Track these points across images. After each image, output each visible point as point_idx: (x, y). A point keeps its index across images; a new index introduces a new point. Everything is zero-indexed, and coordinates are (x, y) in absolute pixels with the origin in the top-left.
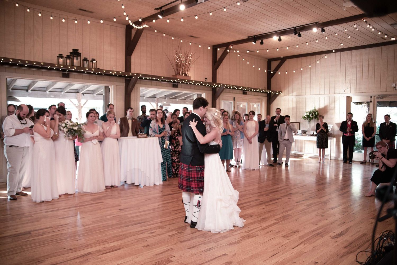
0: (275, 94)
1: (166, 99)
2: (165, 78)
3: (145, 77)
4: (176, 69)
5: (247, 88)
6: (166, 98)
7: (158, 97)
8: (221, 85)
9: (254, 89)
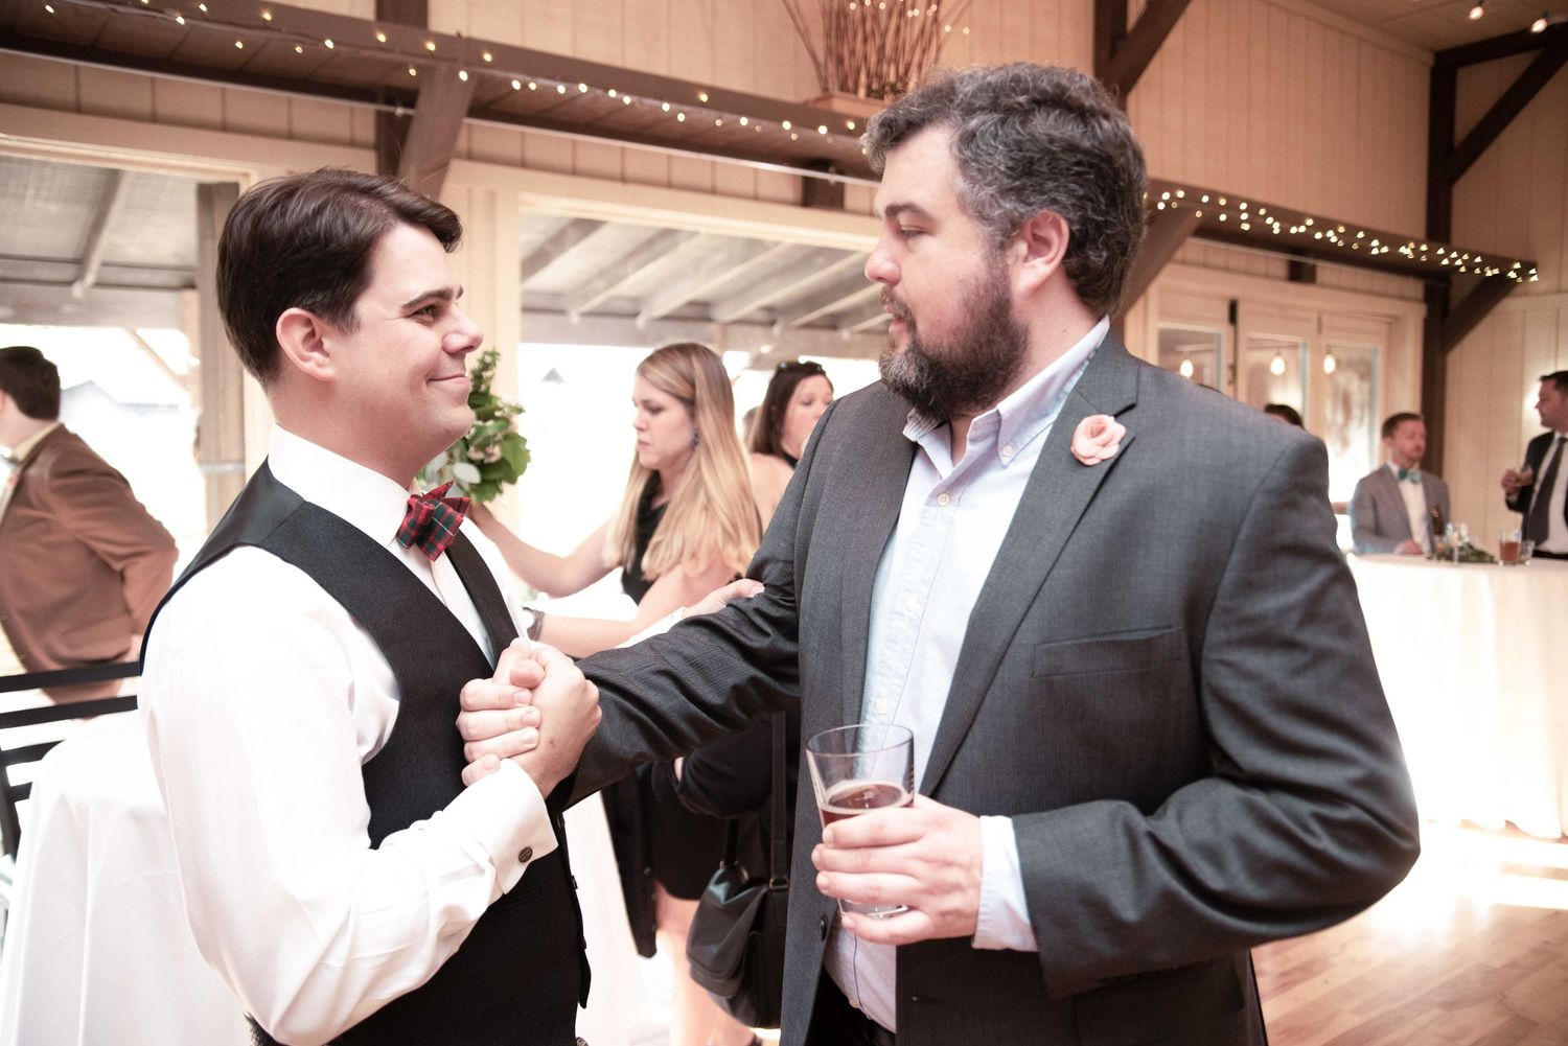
0: (1502, 276)
1: (777, 330)
2: (725, 100)
3: (534, 74)
4: (829, 50)
5: (1341, 230)
6: (772, 323)
7: (726, 314)
8: (1174, 198)
9: (1385, 239)
